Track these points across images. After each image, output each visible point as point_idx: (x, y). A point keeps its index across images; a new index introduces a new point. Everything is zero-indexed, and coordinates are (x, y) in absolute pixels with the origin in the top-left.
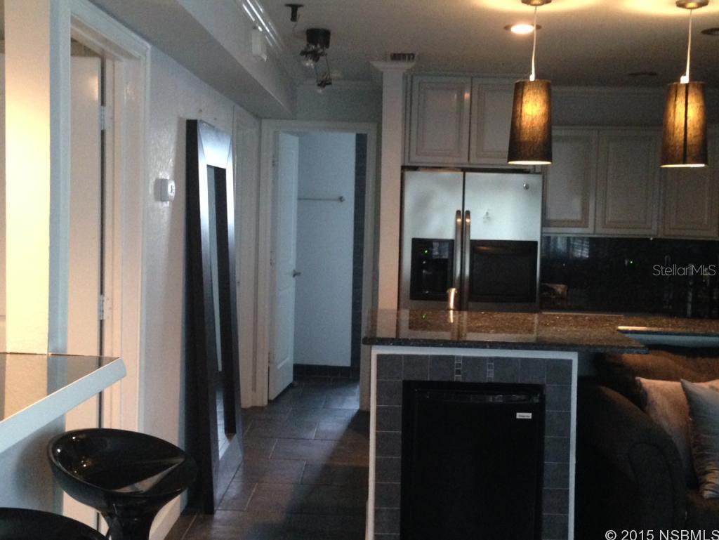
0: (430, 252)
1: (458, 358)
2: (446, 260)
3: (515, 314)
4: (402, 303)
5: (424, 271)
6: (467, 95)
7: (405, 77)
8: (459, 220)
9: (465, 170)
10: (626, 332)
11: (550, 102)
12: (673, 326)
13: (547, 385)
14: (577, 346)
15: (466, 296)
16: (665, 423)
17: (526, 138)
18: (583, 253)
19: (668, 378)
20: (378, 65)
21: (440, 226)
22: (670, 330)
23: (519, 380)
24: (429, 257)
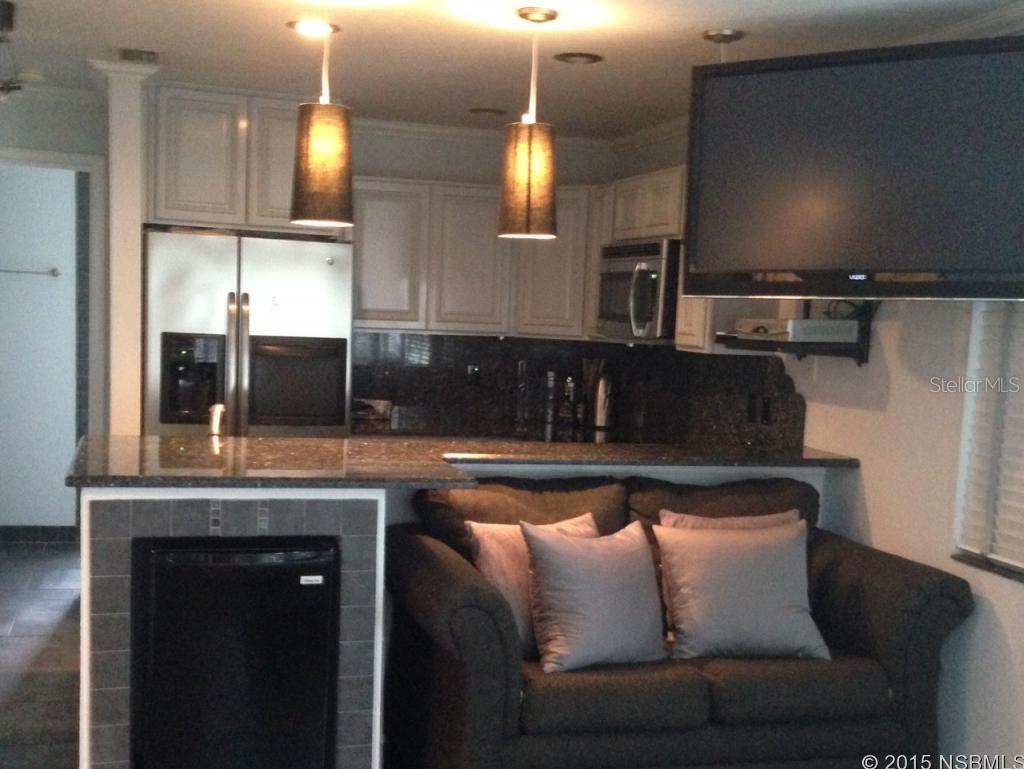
0: (190, 352)
1: (216, 502)
2: (214, 365)
3: (305, 439)
4: (147, 427)
5: (181, 382)
6: (243, 124)
7: (145, 87)
8: (234, 307)
9: (241, 234)
10: (455, 461)
11: (350, 137)
12: (516, 452)
13: (345, 536)
14: (383, 480)
15: (244, 417)
16: (501, 580)
17: (315, 187)
18: (420, 357)
19: (508, 521)
20: (101, 65)
21: (205, 316)
22: (511, 456)
23: (306, 530)
24: (188, 361)
